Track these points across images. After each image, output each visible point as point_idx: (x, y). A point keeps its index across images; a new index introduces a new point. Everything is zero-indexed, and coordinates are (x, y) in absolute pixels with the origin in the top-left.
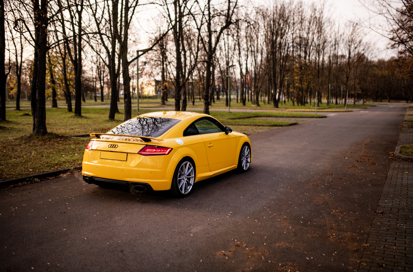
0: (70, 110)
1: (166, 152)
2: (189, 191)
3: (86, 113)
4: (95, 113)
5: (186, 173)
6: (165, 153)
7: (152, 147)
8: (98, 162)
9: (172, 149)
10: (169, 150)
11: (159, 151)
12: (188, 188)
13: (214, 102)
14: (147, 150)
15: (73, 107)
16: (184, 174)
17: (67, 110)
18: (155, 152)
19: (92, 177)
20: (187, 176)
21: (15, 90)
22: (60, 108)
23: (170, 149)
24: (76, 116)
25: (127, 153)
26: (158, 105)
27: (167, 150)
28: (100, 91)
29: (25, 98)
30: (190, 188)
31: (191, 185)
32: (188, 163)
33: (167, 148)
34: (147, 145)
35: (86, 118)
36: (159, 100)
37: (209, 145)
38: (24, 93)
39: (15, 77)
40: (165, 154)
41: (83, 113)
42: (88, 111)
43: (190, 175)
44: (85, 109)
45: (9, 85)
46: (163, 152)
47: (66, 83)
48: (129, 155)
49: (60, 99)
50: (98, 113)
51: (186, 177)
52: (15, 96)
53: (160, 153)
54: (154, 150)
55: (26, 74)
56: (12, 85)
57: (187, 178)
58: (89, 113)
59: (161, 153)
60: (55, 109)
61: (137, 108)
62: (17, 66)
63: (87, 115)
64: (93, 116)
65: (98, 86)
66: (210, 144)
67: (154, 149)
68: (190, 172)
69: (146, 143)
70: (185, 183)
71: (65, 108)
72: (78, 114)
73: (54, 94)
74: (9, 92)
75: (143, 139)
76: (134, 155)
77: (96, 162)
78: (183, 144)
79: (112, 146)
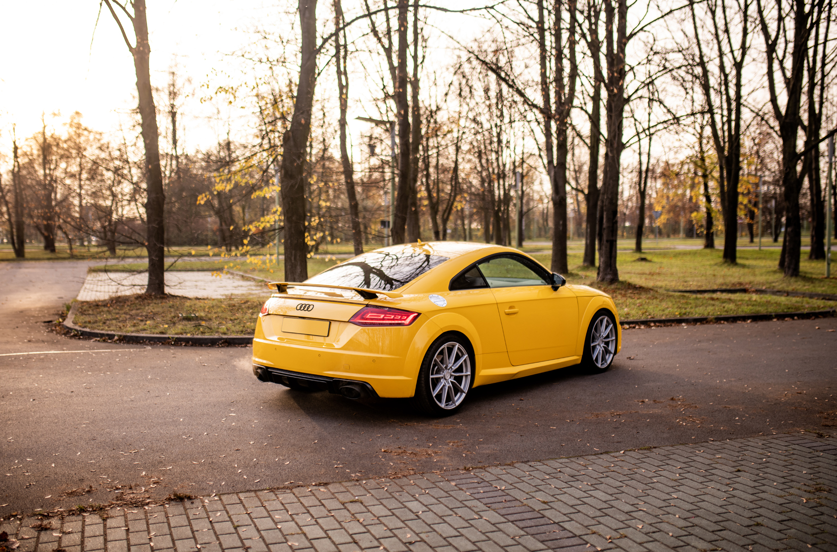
1: (405, 320)
2: (457, 404)
5: (450, 365)
6: (403, 321)
7: (379, 309)
8: (278, 339)
9: (419, 314)
10: (412, 316)
11: (392, 317)
12: (456, 399)
14: (367, 316)
16: (446, 368)
18: (382, 319)
19: (267, 368)
20: (454, 372)
23: (416, 314)
24: (725, 262)
25: (330, 321)
27: (408, 316)
30: (459, 399)
31: (462, 392)
32: (457, 346)
33: (407, 313)
34: (367, 305)
35: (744, 266)
37: (507, 311)
40: (403, 324)
41: (741, 258)
43: (462, 372)
46: (401, 319)
48: (333, 324)
51: (451, 375)
53: (393, 322)
54: (382, 316)
57: (453, 378)
59: (396, 322)
60: (708, 251)
66: (511, 308)
67: (382, 313)
68: (462, 364)
69: (367, 302)
70: (449, 387)
72: (728, 260)
75: (362, 293)
76: (342, 324)
77: (275, 338)
78: (444, 305)
79: (303, 308)
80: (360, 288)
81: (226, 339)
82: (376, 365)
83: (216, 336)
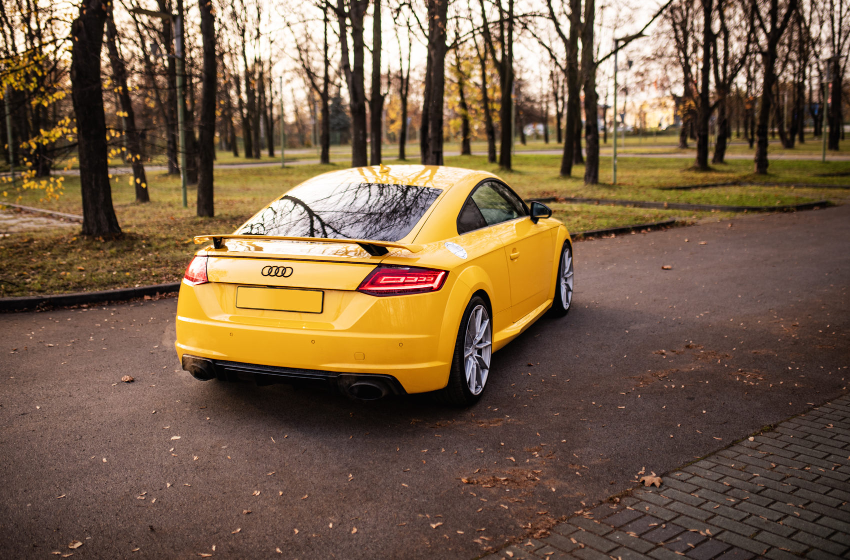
0: (492, 159)
1: (433, 282)
2: (484, 384)
3: (521, 165)
4: (538, 165)
6: (430, 285)
7: (395, 270)
8: (230, 318)
9: (447, 273)
10: (439, 276)
11: (416, 279)
13: (802, 140)
14: (382, 281)
15: (498, 154)
17: (487, 160)
18: (404, 284)
19: (215, 361)
21: (398, 125)
22: (475, 157)
23: (443, 273)
24: (502, 169)
25: (323, 291)
26: (673, 148)
27: (435, 278)
28: (555, 121)
29: (415, 138)
30: (485, 377)
33: (434, 272)
34: (380, 265)
35: (520, 173)
36: (676, 139)
38: (412, 128)
39: (397, 98)
40: (431, 289)
42: (526, 161)
43: (482, 342)
44: (521, 158)
45: (387, 115)
46: (426, 282)
47: (486, 107)
48: (327, 294)
49: (476, 139)
50: (544, 165)
51: (475, 349)
52: (398, 136)
53: (418, 286)
54: (402, 279)
55: (418, 93)
56: (393, 115)
58: (527, 164)
59: (422, 286)
60: (466, 157)
61: (612, 156)
62: (401, 78)
63: (523, 169)
64: (533, 169)
65: (553, 112)
67: (402, 275)
68: (484, 333)
69: (377, 260)
70: (477, 366)
71: (483, 157)
72: (504, 167)
73: (466, 128)
74: (388, 127)
75: (368, 248)
76: (346, 294)
77: (226, 317)
78: (466, 256)
79: (272, 272)
80: (366, 241)
81: (50, 299)
82: (405, 350)
83: (32, 296)
